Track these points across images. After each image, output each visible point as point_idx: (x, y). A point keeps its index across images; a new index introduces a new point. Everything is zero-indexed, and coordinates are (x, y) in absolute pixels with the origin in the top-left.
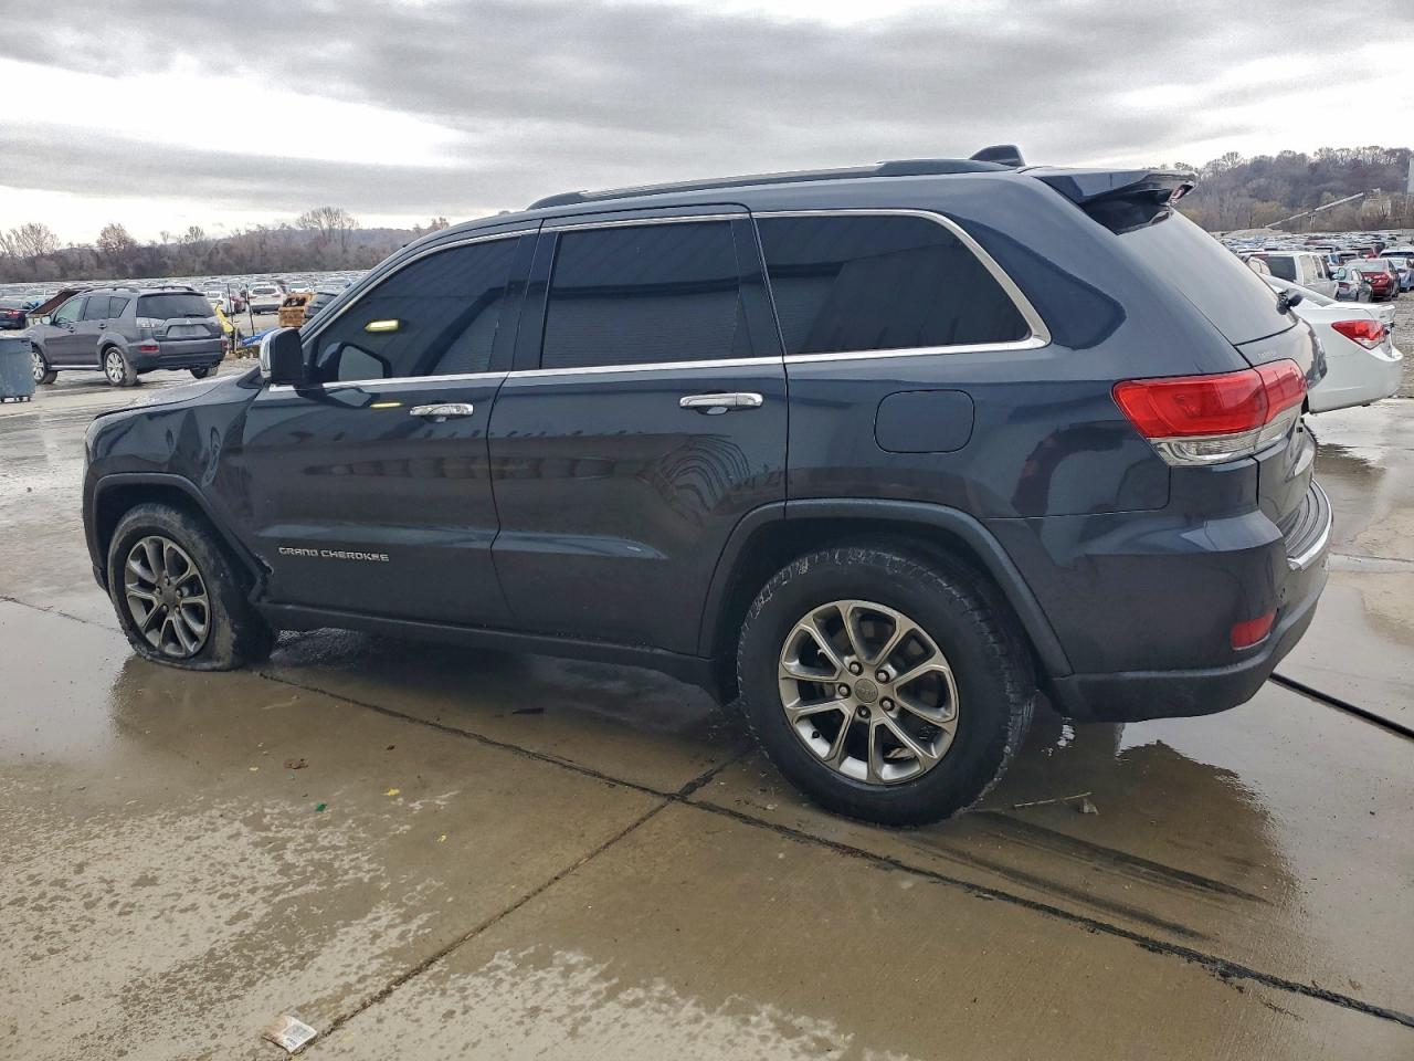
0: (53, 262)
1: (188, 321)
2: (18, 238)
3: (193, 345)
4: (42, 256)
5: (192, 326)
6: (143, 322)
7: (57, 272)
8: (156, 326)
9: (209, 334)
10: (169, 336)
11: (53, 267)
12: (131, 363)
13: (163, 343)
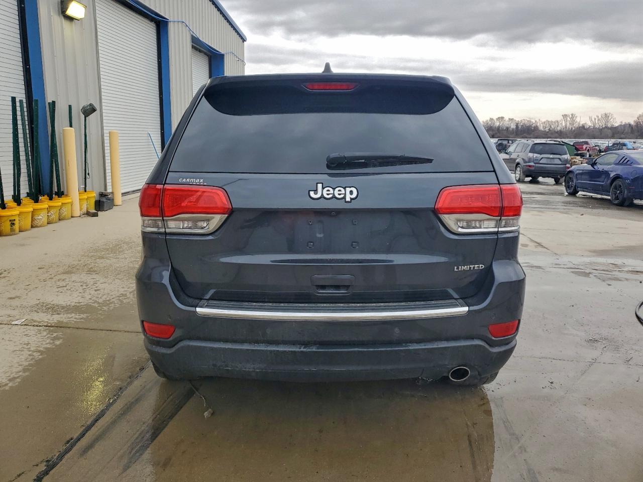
0: (610, 130)
1: (551, 156)
2: (599, 120)
3: (556, 167)
4: (606, 127)
5: (553, 158)
6: (531, 155)
7: (610, 135)
8: (536, 157)
9: (561, 163)
10: (541, 162)
11: (609, 133)
12: (523, 172)
13: (537, 165)
